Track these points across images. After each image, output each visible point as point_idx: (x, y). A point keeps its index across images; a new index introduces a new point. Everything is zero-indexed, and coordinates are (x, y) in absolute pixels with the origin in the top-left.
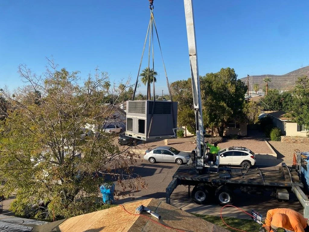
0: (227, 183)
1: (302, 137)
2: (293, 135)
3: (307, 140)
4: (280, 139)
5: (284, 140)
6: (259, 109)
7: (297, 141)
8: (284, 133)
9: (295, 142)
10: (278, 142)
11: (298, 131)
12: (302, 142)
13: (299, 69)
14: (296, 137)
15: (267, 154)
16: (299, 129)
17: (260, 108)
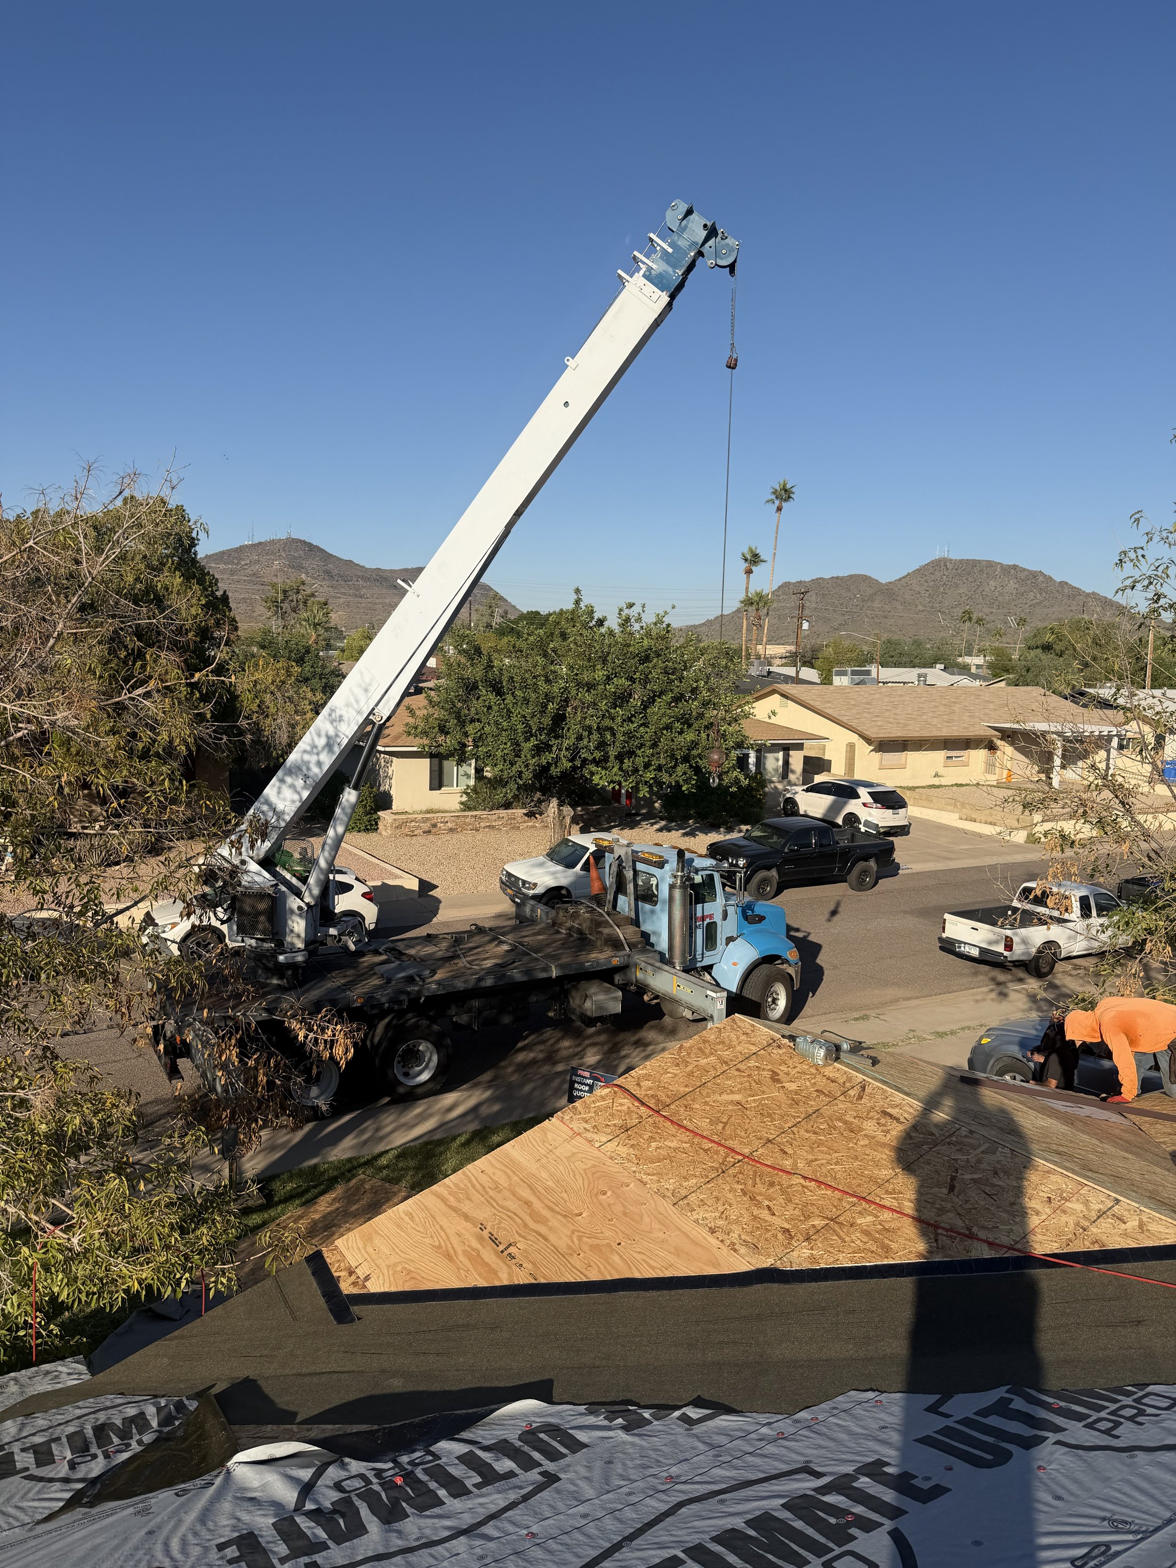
0: (426, 997)
1: (447, 812)
2: (417, 808)
3: (468, 820)
4: (377, 824)
5: (397, 823)
6: (307, 702)
7: (434, 826)
8: (384, 801)
9: (428, 832)
10: (372, 835)
11: (431, 789)
12: (451, 830)
13: (241, 549)
14: (428, 812)
15: (384, 884)
16: (436, 782)
17: (309, 695)
